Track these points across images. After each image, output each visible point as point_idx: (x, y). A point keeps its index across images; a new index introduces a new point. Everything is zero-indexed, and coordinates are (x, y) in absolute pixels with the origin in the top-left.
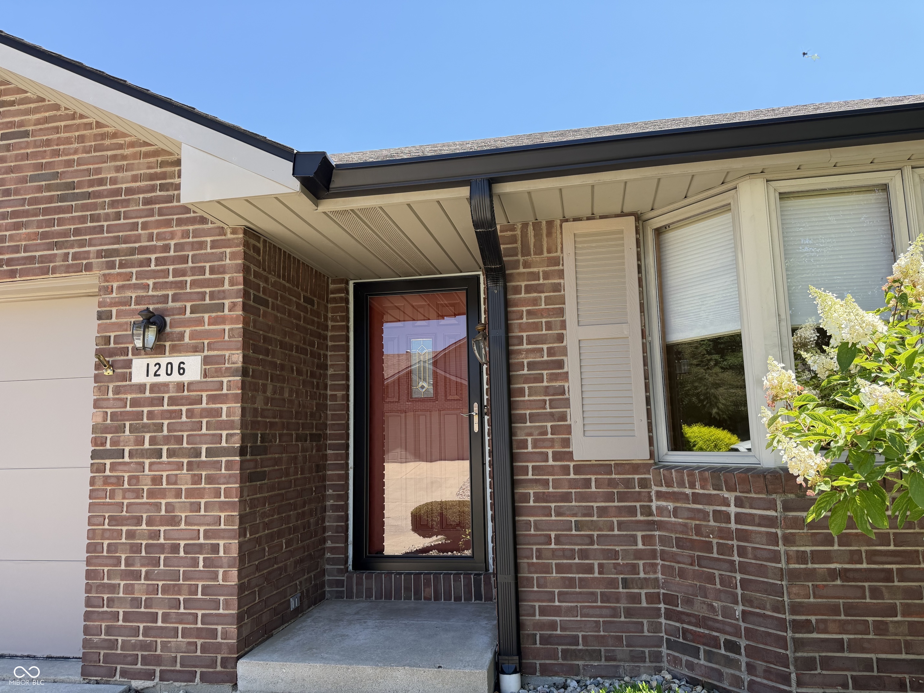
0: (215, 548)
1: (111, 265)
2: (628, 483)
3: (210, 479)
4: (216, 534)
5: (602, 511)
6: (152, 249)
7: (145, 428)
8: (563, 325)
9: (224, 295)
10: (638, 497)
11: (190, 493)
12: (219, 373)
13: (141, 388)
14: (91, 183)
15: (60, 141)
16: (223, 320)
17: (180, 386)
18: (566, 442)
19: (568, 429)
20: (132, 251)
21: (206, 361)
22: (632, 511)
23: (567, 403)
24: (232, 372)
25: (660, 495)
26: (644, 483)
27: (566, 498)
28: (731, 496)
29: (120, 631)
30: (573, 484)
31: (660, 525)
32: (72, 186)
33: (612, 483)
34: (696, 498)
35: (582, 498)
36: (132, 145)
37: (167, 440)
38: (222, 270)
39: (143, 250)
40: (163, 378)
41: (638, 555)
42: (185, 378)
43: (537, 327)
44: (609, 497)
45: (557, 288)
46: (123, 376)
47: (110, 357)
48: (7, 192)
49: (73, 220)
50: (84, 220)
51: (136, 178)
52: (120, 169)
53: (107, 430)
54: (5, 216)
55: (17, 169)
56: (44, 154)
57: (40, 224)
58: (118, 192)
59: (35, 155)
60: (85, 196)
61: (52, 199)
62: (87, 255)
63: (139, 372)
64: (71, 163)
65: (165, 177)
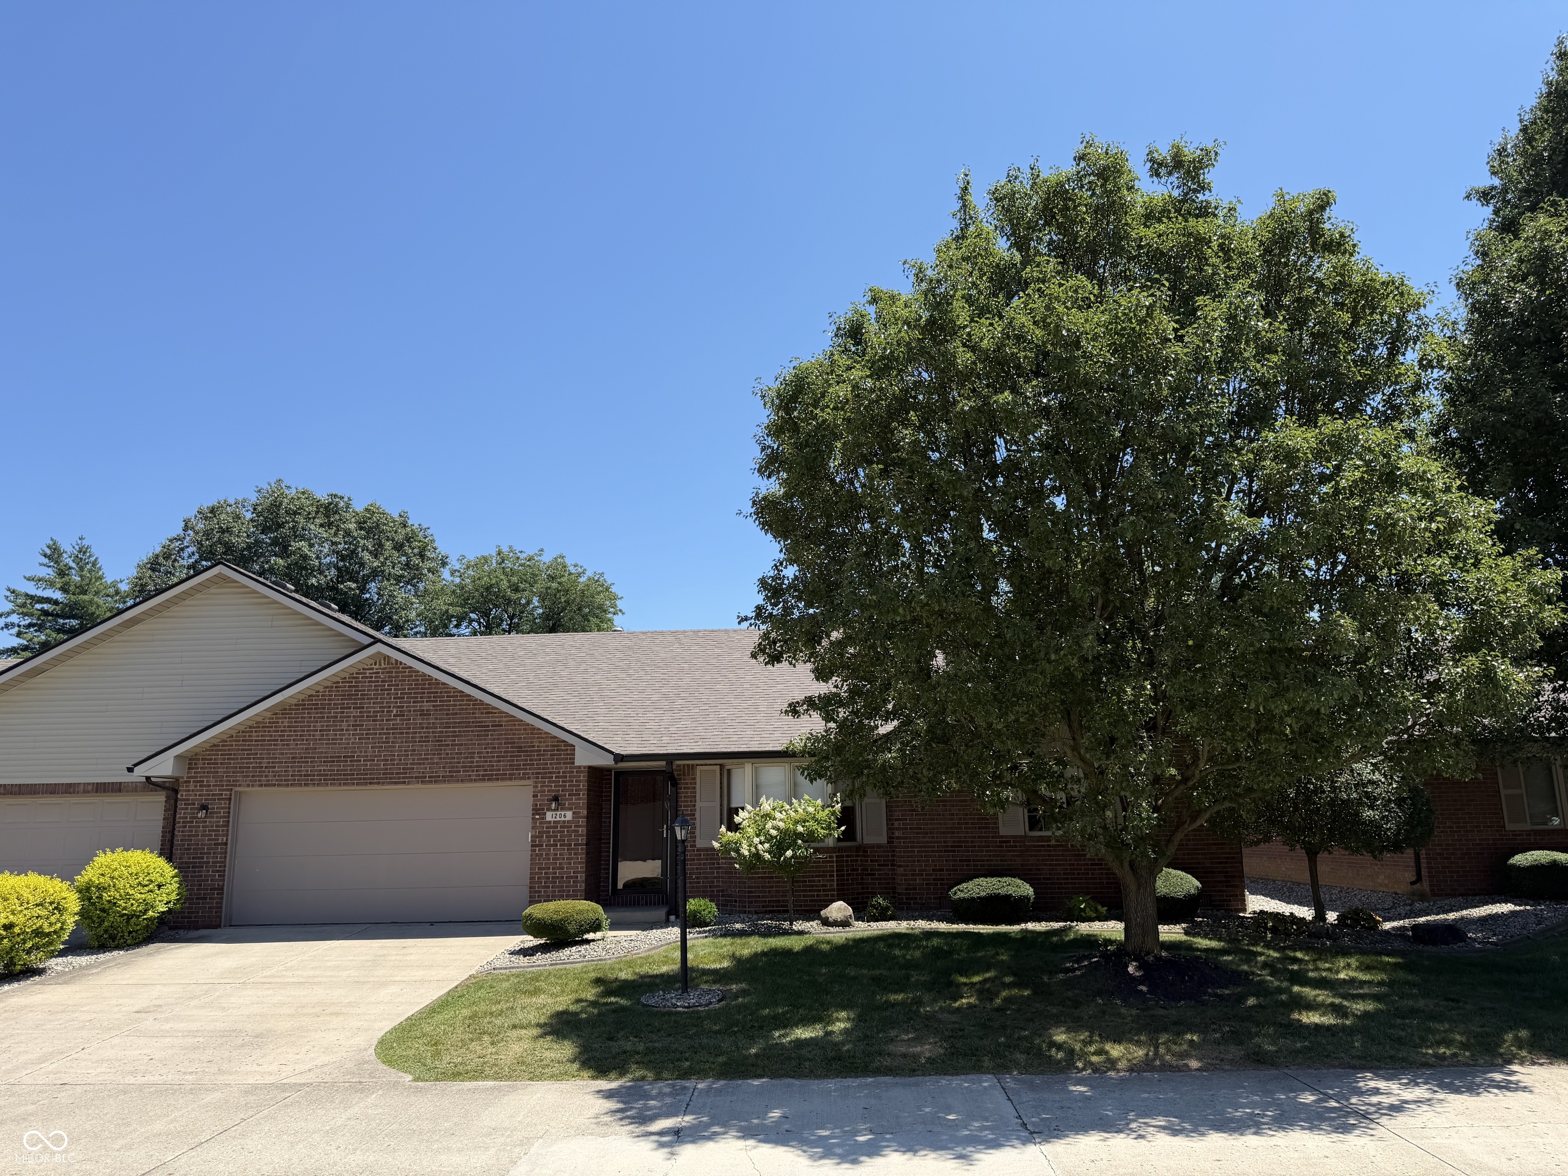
0: (577, 877)
1: (538, 778)
3: (575, 854)
4: (578, 872)
5: (704, 864)
6: (554, 773)
7: (551, 837)
8: (695, 802)
9: (580, 790)
10: (715, 859)
11: (567, 859)
12: (579, 817)
13: (550, 822)
14: (529, 747)
15: (516, 730)
16: (580, 799)
17: (564, 822)
18: (694, 841)
19: (695, 837)
20: (546, 773)
21: (574, 813)
22: (713, 864)
23: (695, 828)
24: (582, 817)
25: (722, 858)
27: (693, 860)
30: (696, 855)
31: (721, 868)
32: (521, 747)
33: (708, 855)
35: (698, 860)
37: (559, 841)
38: (580, 781)
39: (550, 773)
40: (558, 819)
41: (715, 878)
42: (567, 819)
43: (687, 801)
44: (706, 860)
45: (694, 788)
46: (543, 818)
47: (538, 811)
48: (494, 748)
49: (522, 760)
50: (526, 760)
51: (547, 746)
52: (540, 742)
53: (537, 837)
54: (493, 757)
55: (498, 739)
56: (509, 734)
57: (509, 761)
58: (540, 751)
59: (505, 734)
60: (527, 751)
61: (513, 752)
62: (528, 774)
63: (549, 816)
64: (520, 738)
65: (558, 746)
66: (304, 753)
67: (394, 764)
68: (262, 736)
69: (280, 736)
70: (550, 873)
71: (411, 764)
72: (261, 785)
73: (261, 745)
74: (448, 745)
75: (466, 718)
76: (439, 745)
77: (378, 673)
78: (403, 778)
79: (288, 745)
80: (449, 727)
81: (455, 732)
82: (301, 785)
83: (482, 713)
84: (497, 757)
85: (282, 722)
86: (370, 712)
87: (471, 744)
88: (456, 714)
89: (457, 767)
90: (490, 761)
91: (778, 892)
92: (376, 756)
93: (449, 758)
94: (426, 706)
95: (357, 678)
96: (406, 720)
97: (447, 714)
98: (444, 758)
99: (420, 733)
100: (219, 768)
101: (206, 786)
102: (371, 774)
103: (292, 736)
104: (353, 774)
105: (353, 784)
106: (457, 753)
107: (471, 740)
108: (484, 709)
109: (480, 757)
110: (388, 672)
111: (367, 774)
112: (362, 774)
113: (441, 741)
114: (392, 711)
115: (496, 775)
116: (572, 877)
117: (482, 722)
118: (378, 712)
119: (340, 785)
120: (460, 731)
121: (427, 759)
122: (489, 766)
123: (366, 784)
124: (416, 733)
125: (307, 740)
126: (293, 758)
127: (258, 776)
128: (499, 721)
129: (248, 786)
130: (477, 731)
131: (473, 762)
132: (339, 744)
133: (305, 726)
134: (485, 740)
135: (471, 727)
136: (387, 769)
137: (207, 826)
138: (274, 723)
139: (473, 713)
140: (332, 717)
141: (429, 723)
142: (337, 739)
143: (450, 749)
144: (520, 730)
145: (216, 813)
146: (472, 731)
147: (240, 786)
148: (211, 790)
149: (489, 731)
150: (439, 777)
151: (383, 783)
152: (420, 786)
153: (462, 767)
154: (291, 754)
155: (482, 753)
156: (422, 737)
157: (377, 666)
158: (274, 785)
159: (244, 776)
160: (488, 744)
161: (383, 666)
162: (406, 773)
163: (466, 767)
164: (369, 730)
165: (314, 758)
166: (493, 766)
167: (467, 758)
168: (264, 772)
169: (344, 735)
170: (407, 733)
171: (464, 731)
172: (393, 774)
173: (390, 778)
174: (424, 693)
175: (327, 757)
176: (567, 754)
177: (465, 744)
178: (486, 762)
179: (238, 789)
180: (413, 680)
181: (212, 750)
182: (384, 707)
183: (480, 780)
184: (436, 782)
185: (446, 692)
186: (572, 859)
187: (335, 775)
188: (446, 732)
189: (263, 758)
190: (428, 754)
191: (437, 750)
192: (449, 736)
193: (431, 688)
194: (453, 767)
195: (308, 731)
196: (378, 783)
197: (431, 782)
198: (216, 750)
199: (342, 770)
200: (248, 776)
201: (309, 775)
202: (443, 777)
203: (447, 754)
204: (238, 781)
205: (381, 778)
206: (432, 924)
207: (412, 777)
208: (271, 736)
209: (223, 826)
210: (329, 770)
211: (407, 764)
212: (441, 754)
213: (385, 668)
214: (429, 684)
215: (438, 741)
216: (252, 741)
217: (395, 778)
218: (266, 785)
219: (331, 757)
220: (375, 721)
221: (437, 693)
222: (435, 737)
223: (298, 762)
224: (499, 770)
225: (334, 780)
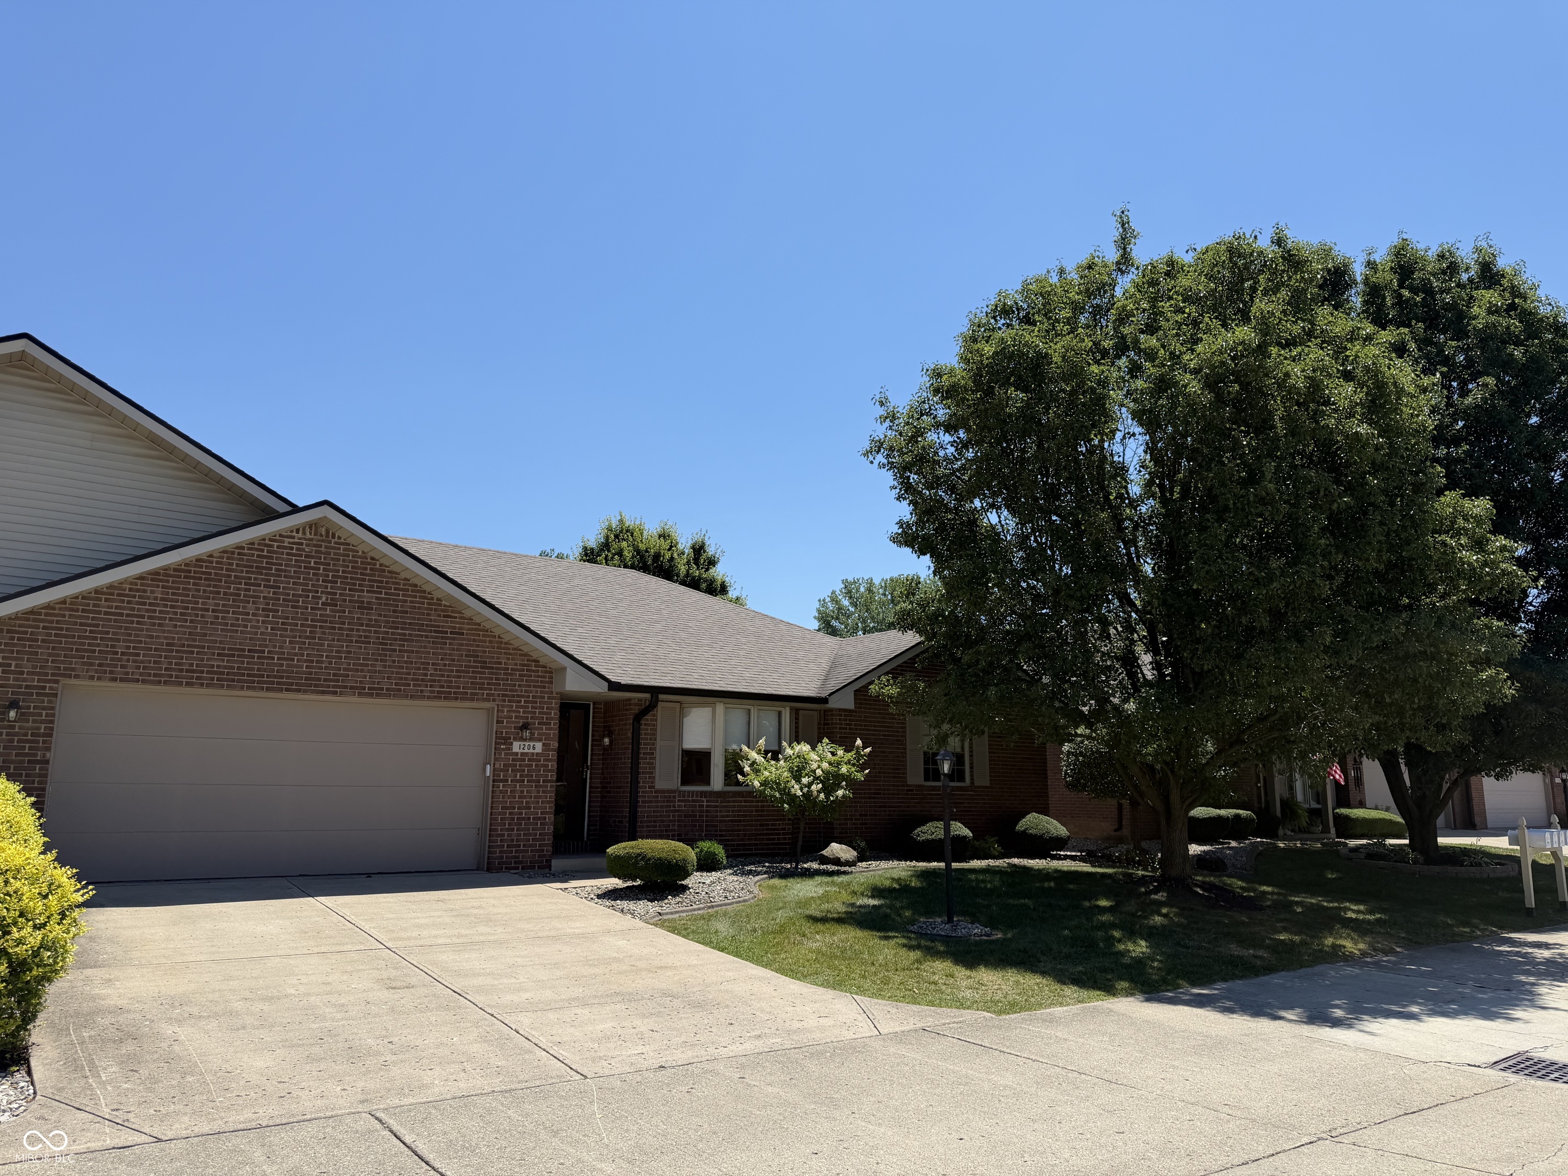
0: (545, 818)
1: (504, 701)
2: (670, 797)
3: (544, 792)
4: (545, 813)
5: (661, 807)
6: (523, 696)
7: (518, 771)
8: (655, 739)
9: (552, 719)
10: (671, 801)
11: (536, 797)
12: (549, 750)
13: (517, 754)
14: (496, 663)
16: (550, 729)
17: (533, 754)
18: (653, 782)
19: (654, 778)
20: (513, 696)
21: (544, 745)
22: (670, 806)
23: (654, 768)
24: (553, 750)
25: (679, 801)
26: (674, 797)
27: (651, 802)
28: (705, 800)
29: (505, 852)
30: (654, 797)
31: (678, 811)
32: (485, 662)
33: (665, 797)
34: (693, 801)
35: (655, 802)
36: (514, 649)
37: (527, 776)
38: (551, 709)
39: (518, 696)
40: (526, 751)
41: (671, 821)
42: (535, 751)
43: (647, 739)
44: (664, 802)
45: (654, 725)
46: (509, 749)
47: (503, 740)
48: (453, 660)
49: (486, 678)
50: (492, 679)
51: (516, 664)
52: (508, 659)
53: (501, 770)
54: (452, 671)
55: (458, 650)
56: (472, 645)
57: (470, 678)
58: (508, 669)
59: (467, 645)
60: (492, 668)
61: (476, 667)
62: (493, 695)
63: (517, 747)
64: (485, 652)
65: (528, 665)
66: (187, 640)
67: (321, 668)
68: (117, 607)
69: (147, 611)
70: (516, 814)
71: (345, 669)
72: (114, 680)
73: (115, 621)
74: (395, 650)
75: (419, 619)
76: (383, 649)
77: (301, 544)
78: (334, 687)
79: (160, 625)
80: (397, 628)
81: (405, 635)
82: (180, 684)
83: (439, 616)
84: (457, 671)
85: (152, 592)
86: (288, 595)
87: (423, 653)
88: (406, 612)
89: (406, 679)
90: (448, 676)
91: (745, 835)
92: (296, 654)
93: (395, 667)
94: (366, 597)
95: (272, 546)
96: (339, 611)
97: (394, 611)
98: (390, 667)
99: (358, 630)
100: (39, 647)
101: (14, 672)
102: (288, 677)
103: (168, 613)
104: (263, 676)
105: (262, 689)
106: (406, 662)
107: (425, 647)
108: (442, 611)
109: (436, 670)
110: (315, 546)
111: (282, 677)
112: (275, 677)
113: (386, 644)
114: (320, 598)
115: (455, 693)
116: (539, 818)
117: (439, 626)
118: (300, 596)
119: (242, 688)
120: (410, 635)
121: (367, 665)
122: (446, 681)
123: (281, 690)
124: (352, 630)
125: (191, 621)
126: (168, 644)
127: (108, 665)
128: (460, 628)
129: (92, 678)
130: (432, 637)
131: (426, 675)
132: (242, 632)
133: (189, 602)
134: (442, 648)
135: (425, 631)
136: (311, 673)
137: (16, 734)
138: (138, 590)
139: (428, 614)
140: (231, 594)
141: (371, 620)
142: (239, 626)
143: (398, 656)
144: (485, 641)
145: (33, 714)
146: (426, 637)
147: (77, 677)
148: (25, 680)
149: (447, 638)
150: (382, 689)
151: (305, 691)
152: (356, 699)
153: (413, 680)
154: (166, 638)
155: (438, 664)
156: (360, 636)
157: (300, 535)
158: (137, 681)
159: (84, 664)
160: (446, 654)
161: (308, 536)
162: (338, 681)
163: (417, 680)
164: (287, 618)
165: (203, 647)
166: (451, 682)
167: (419, 669)
168: (120, 660)
169: (250, 621)
170: (340, 629)
171: (416, 635)
172: (319, 680)
173: (316, 686)
174: (364, 580)
175: (224, 649)
176: (538, 676)
177: (417, 652)
178: (443, 676)
179: (73, 681)
180: (350, 561)
181: (28, 619)
182: (310, 591)
183: (435, 697)
184: (378, 695)
185: (394, 583)
186: (540, 797)
187: (234, 674)
188: (393, 634)
189: (118, 640)
190: (368, 659)
191: (380, 655)
192: (396, 639)
193: (374, 575)
194: (401, 679)
195: (193, 609)
196: (299, 691)
197: (371, 695)
198: (35, 620)
199: (245, 669)
200: (92, 664)
201: (193, 671)
202: (387, 689)
203: (394, 661)
204: (73, 669)
205: (302, 685)
206: (369, 875)
207: (346, 687)
208: (133, 609)
209: (44, 735)
210: (225, 667)
211: (340, 669)
212: (385, 661)
213: (311, 540)
214: (371, 569)
215: (381, 644)
216: (99, 612)
217: (322, 686)
218: (122, 680)
219: (229, 649)
220: (297, 607)
221: (382, 582)
222: (378, 638)
223: (177, 651)
224: (459, 687)
225: (233, 680)
